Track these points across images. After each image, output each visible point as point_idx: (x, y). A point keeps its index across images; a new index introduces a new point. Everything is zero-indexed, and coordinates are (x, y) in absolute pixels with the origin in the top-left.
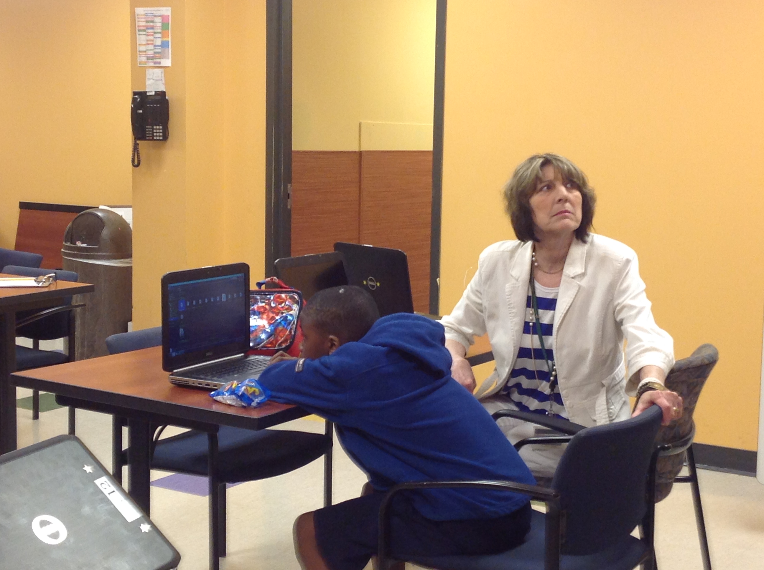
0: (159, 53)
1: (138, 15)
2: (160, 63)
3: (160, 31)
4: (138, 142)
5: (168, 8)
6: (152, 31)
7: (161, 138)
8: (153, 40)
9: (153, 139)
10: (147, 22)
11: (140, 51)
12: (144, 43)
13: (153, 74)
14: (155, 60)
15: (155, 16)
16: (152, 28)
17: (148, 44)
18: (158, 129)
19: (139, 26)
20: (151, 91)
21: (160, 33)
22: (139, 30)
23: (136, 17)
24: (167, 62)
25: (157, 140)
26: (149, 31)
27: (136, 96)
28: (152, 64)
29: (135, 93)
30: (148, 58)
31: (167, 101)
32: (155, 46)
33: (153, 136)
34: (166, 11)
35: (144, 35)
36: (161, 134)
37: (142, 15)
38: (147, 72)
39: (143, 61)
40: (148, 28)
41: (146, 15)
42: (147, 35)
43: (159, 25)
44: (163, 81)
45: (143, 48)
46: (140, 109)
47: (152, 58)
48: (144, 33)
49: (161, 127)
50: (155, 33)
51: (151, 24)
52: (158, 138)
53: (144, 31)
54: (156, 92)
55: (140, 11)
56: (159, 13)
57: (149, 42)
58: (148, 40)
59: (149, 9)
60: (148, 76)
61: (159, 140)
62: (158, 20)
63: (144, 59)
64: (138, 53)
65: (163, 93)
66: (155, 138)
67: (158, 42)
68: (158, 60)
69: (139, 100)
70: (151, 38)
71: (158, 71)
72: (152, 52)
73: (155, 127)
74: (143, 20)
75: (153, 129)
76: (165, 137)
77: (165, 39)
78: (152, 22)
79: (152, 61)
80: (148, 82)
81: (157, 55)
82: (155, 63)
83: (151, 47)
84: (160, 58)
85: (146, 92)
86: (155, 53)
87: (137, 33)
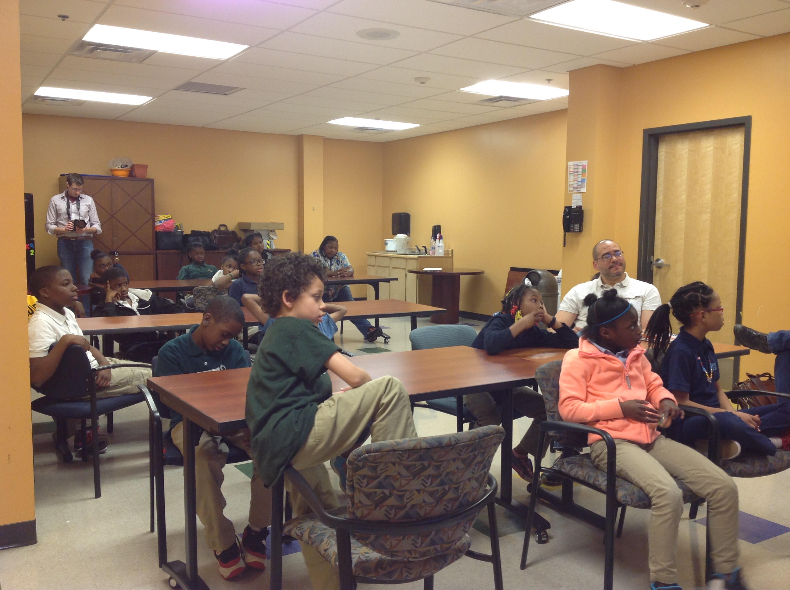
0: (580, 185)
1: (570, 165)
2: (580, 190)
3: (581, 173)
4: (567, 233)
5: (586, 161)
6: (577, 173)
7: (578, 231)
8: (577, 179)
9: (574, 232)
10: (574, 169)
11: (570, 185)
12: (572, 180)
13: (576, 196)
14: (577, 189)
15: (579, 166)
16: (577, 172)
17: (574, 181)
18: (577, 226)
19: (570, 172)
20: (574, 206)
21: (581, 174)
22: (570, 174)
23: (569, 166)
24: (584, 190)
25: (576, 232)
26: (575, 174)
27: (566, 209)
28: (576, 191)
29: (566, 207)
30: (574, 188)
31: (583, 211)
32: (578, 182)
33: (574, 230)
34: (585, 163)
36: (578, 229)
37: (571, 165)
38: (573, 196)
40: (575, 172)
41: (574, 165)
43: (581, 170)
44: (581, 200)
45: (571, 183)
46: (568, 216)
47: (576, 188)
48: (573, 175)
49: (578, 225)
50: (578, 175)
51: (577, 170)
52: (577, 231)
53: (573, 174)
54: (577, 206)
55: (570, 163)
56: (581, 164)
57: (575, 180)
58: (574, 179)
59: (576, 162)
60: (573, 198)
61: (577, 232)
62: (581, 168)
63: (572, 189)
64: (569, 186)
65: (581, 207)
66: (575, 231)
67: (580, 179)
68: (579, 189)
69: (567, 211)
70: (576, 177)
71: (580, 195)
72: (576, 185)
73: (575, 225)
74: (572, 168)
75: (574, 226)
76: (581, 230)
77: (583, 178)
80: (573, 201)
81: (579, 186)
82: (578, 191)
83: (576, 182)
85: (571, 207)
86: (578, 185)
87: (569, 175)
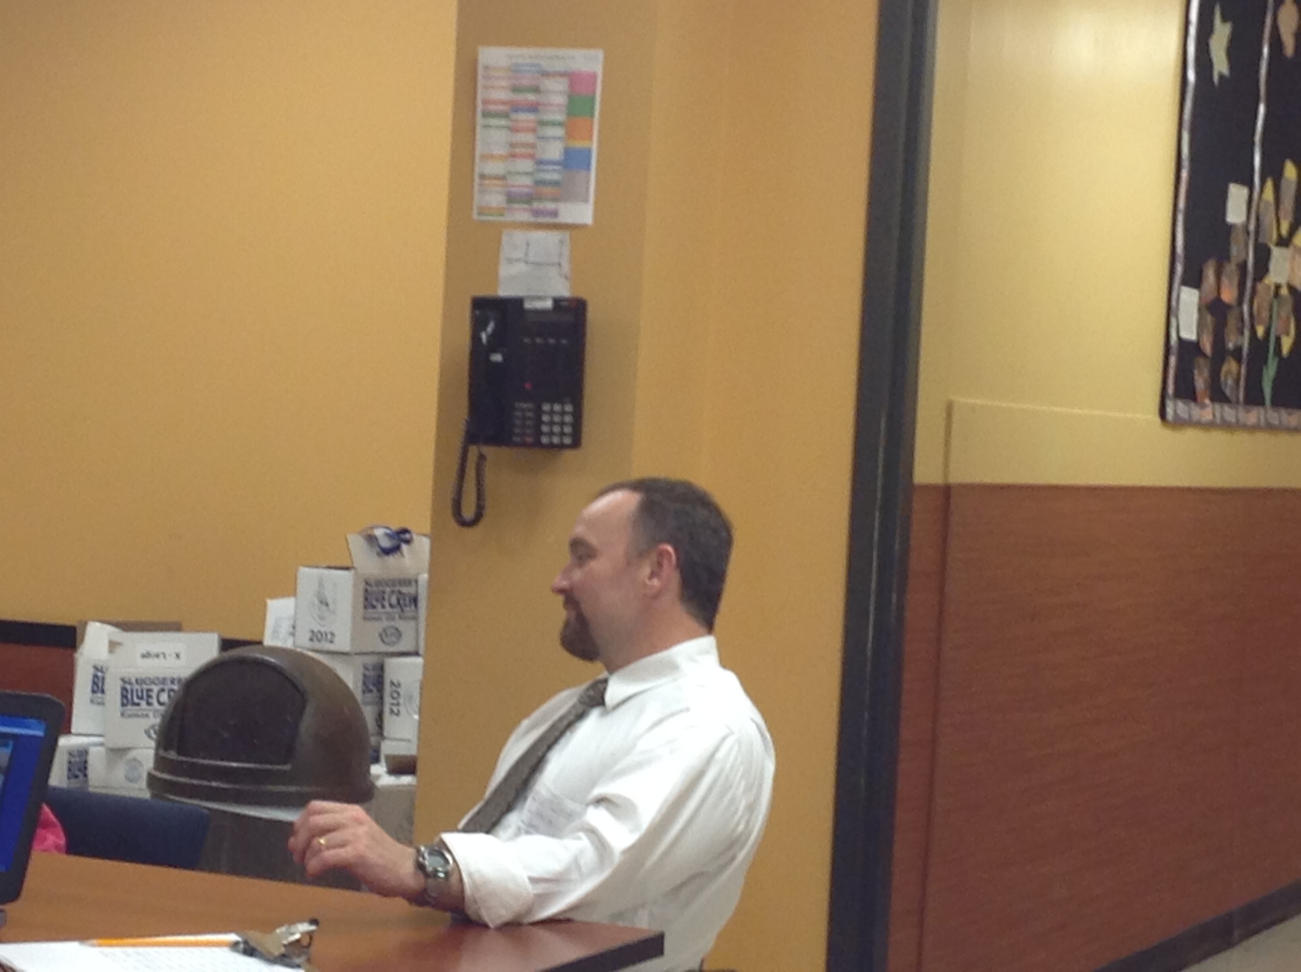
0: (556, 183)
1: (486, 68)
2: (555, 214)
3: (559, 117)
5: (592, 52)
6: (531, 117)
8: (533, 146)
9: (538, 444)
10: (515, 89)
11: (483, 177)
12: (501, 151)
13: (528, 244)
14: (536, 205)
15: (546, 74)
16: (534, 108)
17: (513, 156)
18: (557, 413)
19: (485, 102)
20: (539, 298)
21: (560, 124)
22: (486, 114)
23: (477, 73)
24: (579, 213)
26: (523, 117)
27: (484, 312)
28: (524, 217)
29: (477, 303)
30: (511, 198)
31: (584, 330)
32: (540, 162)
33: (539, 434)
34: (587, 61)
35: (503, 127)
36: (567, 429)
37: (499, 69)
38: (505, 238)
39: (494, 204)
40: (516, 108)
41: (515, 70)
42: (514, 130)
43: (558, 99)
44: (566, 267)
45: (494, 168)
46: (497, 352)
47: (528, 199)
48: (503, 122)
49: (569, 408)
50: (543, 123)
51: (531, 97)
52: (556, 440)
53: (505, 115)
55: (496, 56)
56: (559, 66)
57: (519, 150)
58: (512, 145)
59: (526, 51)
60: (506, 251)
62: (556, 86)
63: (495, 199)
64: (477, 180)
65: (574, 304)
66: (544, 439)
67: (554, 151)
68: (550, 206)
70: (529, 138)
71: (551, 238)
72: (527, 181)
73: (546, 407)
74: (503, 83)
75: (539, 412)
77: (578, 144)
78: (536, 90)
79: (526, 206)
80: (505, 271)
81: (547, 190)
82: (536, 213)
83: (526, 165)
84: (555, 200)
86: (539, 183)
87: (479, 120)
